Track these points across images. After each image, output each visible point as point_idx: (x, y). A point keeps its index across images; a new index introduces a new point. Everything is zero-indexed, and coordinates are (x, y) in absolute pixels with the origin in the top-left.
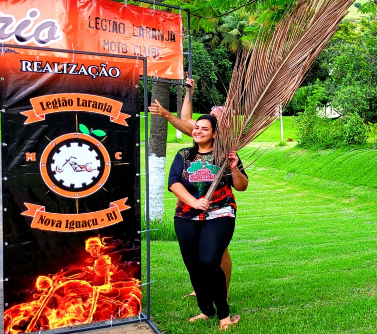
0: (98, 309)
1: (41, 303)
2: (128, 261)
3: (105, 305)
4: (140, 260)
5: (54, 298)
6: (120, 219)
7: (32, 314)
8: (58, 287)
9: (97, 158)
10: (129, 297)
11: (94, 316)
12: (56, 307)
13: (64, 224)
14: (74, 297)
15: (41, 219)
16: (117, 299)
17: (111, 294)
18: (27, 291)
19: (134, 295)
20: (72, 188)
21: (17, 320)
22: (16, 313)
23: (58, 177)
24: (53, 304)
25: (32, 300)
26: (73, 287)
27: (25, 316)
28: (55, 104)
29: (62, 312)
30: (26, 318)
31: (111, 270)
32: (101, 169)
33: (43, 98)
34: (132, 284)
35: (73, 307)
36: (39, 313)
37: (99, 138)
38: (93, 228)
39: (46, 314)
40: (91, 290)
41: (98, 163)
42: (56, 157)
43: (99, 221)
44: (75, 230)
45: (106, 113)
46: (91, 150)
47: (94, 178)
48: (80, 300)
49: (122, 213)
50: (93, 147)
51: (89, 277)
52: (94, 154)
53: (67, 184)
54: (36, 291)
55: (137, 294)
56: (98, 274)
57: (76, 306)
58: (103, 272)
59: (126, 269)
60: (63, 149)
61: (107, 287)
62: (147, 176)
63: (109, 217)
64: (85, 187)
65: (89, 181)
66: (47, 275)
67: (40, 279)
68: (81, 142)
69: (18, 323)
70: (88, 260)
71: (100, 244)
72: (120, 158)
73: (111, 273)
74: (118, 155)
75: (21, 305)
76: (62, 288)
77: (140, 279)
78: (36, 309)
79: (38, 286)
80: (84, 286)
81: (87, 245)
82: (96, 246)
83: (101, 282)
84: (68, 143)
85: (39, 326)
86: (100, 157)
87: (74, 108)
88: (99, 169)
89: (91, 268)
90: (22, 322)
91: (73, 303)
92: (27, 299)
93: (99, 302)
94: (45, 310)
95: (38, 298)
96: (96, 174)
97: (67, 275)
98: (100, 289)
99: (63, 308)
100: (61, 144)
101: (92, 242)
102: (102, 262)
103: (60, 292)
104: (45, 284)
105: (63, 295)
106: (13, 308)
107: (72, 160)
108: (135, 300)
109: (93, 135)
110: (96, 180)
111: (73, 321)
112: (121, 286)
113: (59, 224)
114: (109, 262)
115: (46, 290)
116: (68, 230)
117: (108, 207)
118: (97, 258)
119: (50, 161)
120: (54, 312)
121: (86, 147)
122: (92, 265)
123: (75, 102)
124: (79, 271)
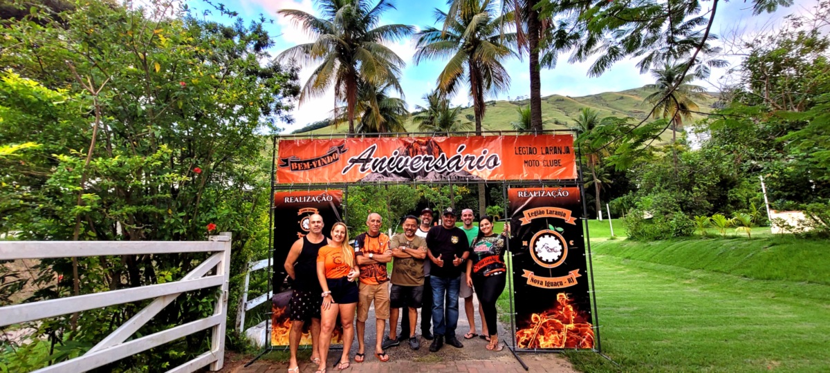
0: (567, 340)
1: (535, 330)
2: (583, 310)
3: (572, 338)
4: (590, 310)
5: (541, 329)
6: (576, 283)
7: (531, 336)
8: (543, 322)
9: (560, 244)
10: (586, 335)
11: (565, 343)
12: (543, 334)
13: (544, 283)
14: (552, 330)
15: (532, 279)
16: (578, 335)
17: (575, 331)
18: (527, 322)
19: (589, 334)
20: (547, 262)
21: (523, 339)
22: (522, 334)
23: (539, 255)
24: (541, 332)
25: (531, 328)
26: (552, 323)
27: (527, 337)
28: (535, 214)
29: (547, 338)
30: (527, 339)
31: (573, 315)
32: (562, 251)
33: (529, 211)
34: (587, 326)
35: (552, 336)
36: (534, 336)
37: (560, 232)
38: (561, 287)
39: (538, 338)
40: (563, 327)
41: (560, 247)
42: (537, 243)
43: (563, 283)
44: (551, 287)
45: (562, 218)
46: (556, 239)
47: (558, 256)
48: (556, 332)
49: (577, 278)
50: (557, 238)
51: (560, 318)
52: (558, 242)
53: (544, 259)
54: (532, 323)
55: (591, 334)
56: (565, 316)
57: (555, 335)
58: (569, 316)
59: (582, 316)
60: (541, 238)
61: (572, 326)
62: (590, 255)
63: (570, 281)
64: (554, 262)
65: (556, 258)
66: (537, 313)
67: (534, 315)
68: (550, 235)
69: (523, 341)
70: (559, 307)
71: (565, 297)
72: (572, 244)
73: (573, 317)
74: (571, 243)
75: (525, 330)
76: (546, 323)
77: (592, 324)
78: (533, 334)
79: (533, 320)
80: (558, 323)
81: (558, 298)
82: (563, 299)
83: (568, 322)
84: (543, 235)
85: (535, 344)
86: (561, 243)
87: (545, 215)
88: (561, 250)
89: (561, 312)
90: (526, 340)
91: (553, 333)
92: (527, 326)
93: (568, 335)
94: (537, 335)
95: (533, 327)
96: (560, 253)
97: (548, 315)
98: (568, 326)
99: (547, 336)
100: (540, 236)
101: (561, 296)
102: (567, 309)
103: (544, 324)
104: (536, 319)
105: (546, 327)
106: (521, 331)
107: (546, 245)
108: (589, 337)
109: (556, 230)
110: (560, 257)
111: (554, 345)
112: (580, 326)
113: (542, 284)
114: (571, 309)
115: (537, 322)
116: (546, 287)
117: (568, 274)
118: (564, 306)
119: (535, 246)
120: (542, 337)
121: (553, 238)
122: (562, 310)
123: (546, 212)
124: (554, 313)
